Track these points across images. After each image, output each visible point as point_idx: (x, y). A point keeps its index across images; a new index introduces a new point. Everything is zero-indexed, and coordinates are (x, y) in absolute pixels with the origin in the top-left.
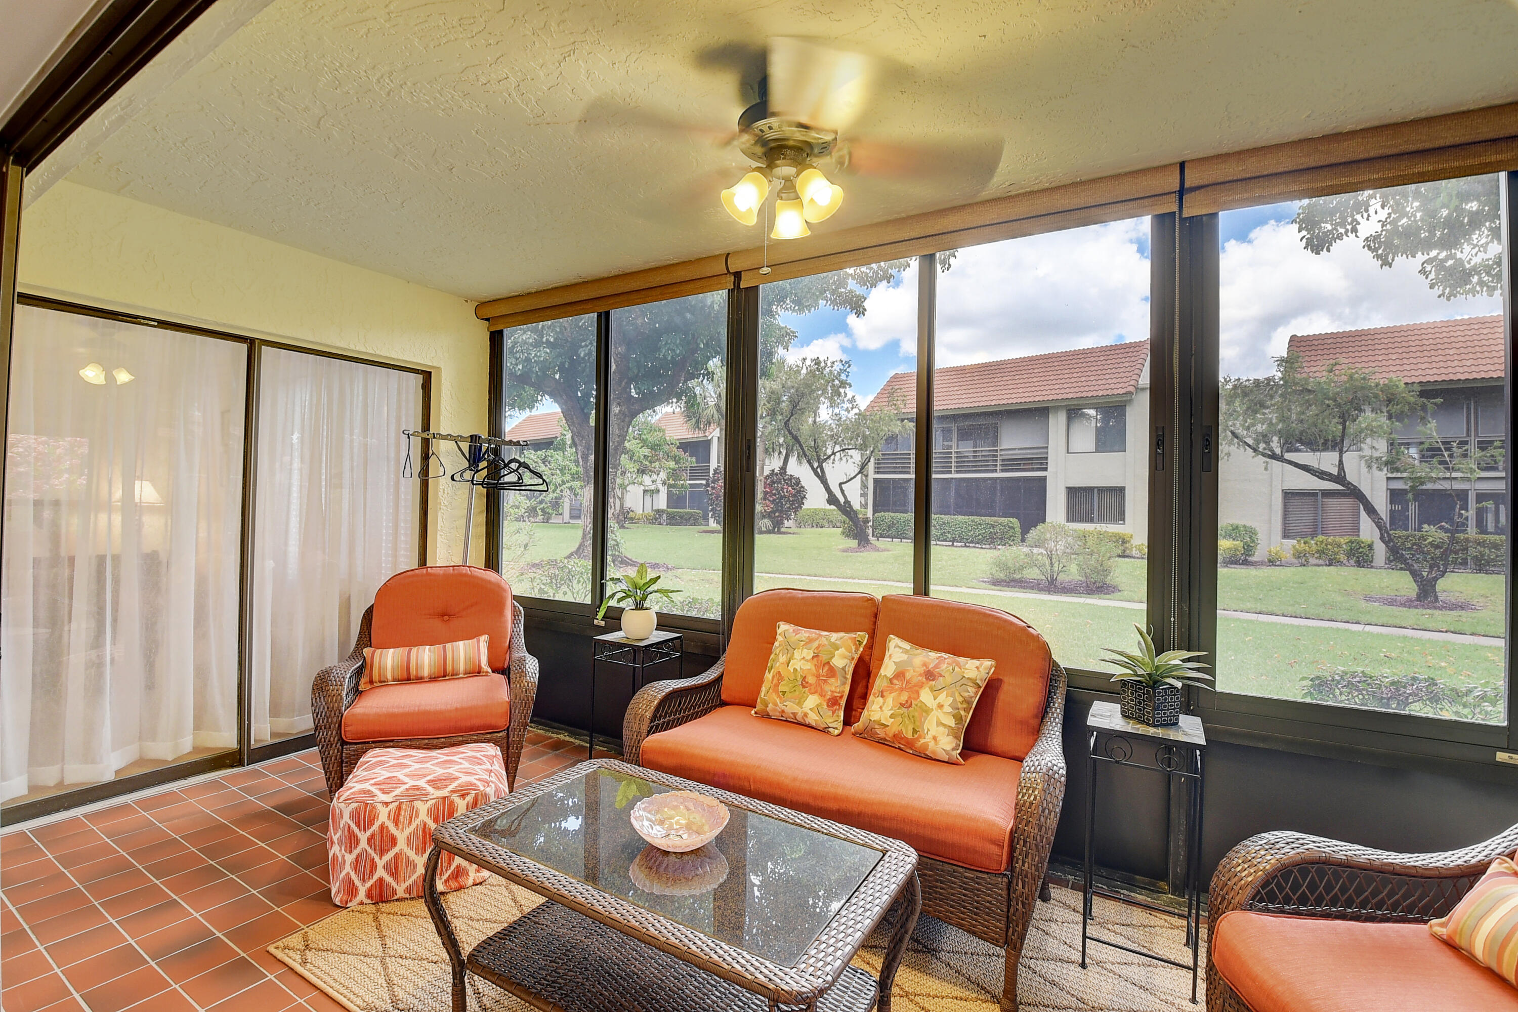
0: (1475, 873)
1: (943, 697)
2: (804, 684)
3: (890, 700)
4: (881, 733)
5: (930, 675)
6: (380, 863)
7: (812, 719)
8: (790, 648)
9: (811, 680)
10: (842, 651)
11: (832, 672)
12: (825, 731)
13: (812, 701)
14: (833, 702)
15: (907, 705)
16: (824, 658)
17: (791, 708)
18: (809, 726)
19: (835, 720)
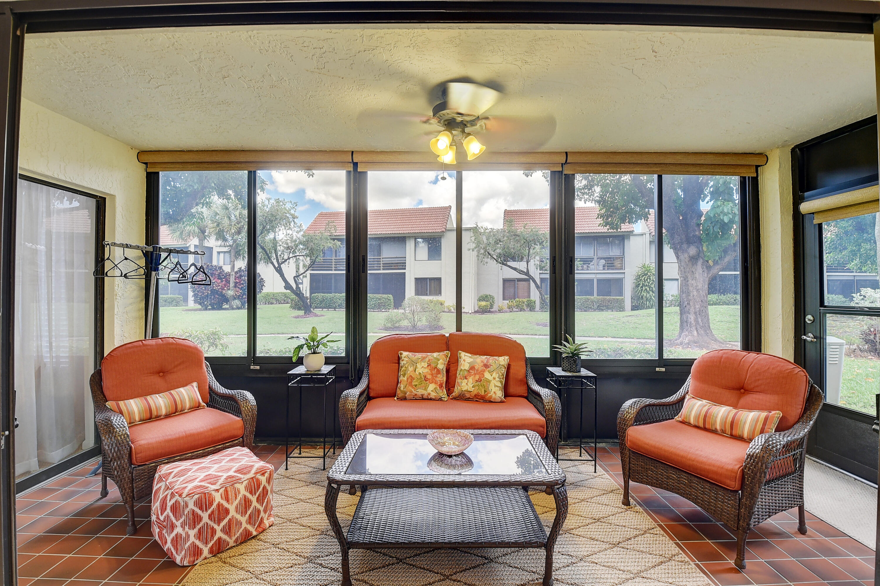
0: (682, 400)
1: (495, 375)
2: (426, 379)
3: (471, 380)
4: (468, 396)
5: (486, 366)
6: (218, 528)
7: (433, 395)
8: (414, 363)
9: (429, 377)
10: (441, 361)
11: (439, 372)
12: (440, 399)
13: (431, 387)
14: (441, 386)
15: (480, 380)
16: (433, 365)
17: (420, 392)
18: (431, 399)
19: (443, 394)
